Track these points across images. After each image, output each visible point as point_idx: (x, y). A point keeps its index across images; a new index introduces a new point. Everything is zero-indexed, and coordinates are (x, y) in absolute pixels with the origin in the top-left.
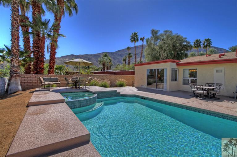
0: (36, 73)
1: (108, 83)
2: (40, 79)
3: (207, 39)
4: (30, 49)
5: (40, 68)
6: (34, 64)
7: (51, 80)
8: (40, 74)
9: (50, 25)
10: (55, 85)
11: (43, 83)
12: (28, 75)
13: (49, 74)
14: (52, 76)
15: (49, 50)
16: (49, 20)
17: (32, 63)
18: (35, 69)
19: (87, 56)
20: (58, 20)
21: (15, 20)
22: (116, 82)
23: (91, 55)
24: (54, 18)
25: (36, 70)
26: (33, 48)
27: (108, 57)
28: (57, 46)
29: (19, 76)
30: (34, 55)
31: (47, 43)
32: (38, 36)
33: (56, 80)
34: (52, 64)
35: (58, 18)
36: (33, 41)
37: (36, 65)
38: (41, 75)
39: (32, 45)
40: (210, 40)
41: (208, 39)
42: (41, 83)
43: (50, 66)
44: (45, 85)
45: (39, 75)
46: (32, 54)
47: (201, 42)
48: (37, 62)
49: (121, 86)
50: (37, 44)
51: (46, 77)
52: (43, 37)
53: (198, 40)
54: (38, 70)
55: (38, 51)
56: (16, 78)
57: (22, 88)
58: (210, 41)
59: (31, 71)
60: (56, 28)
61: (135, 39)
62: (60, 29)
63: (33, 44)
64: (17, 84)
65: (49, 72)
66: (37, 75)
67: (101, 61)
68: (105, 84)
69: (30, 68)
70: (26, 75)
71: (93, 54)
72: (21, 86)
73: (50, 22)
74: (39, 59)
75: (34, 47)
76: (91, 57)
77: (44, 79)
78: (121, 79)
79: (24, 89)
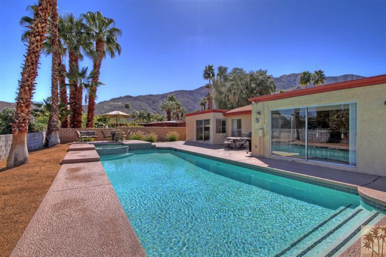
0: (73, 127)
1: (155, 137)
2: (77, 132)
3: (317, 71)
4: (66, 100)
5: (77, 121)
6: (70, 117)
7: (88, 134)
8: (77, 127)
9: (88, 74)
10: (93, 139)
11: (80, 137)
12: (65, 129)
13: (87, 127)
14: (90, 130)
15: (88, 100)
16: (87, 68)
17: (69, 116)
18: (72, 122)
19: (152, 97)
20: (97, 66)
21: (55, 79)
22: (167, 136)
23: (158, 96)
24: (93, 64)
25: (73, 124)
26: (70, 100)
27: (175, 101)
28: (95, 96)
29: (58, 130)
30: (71, 107)
31: (85, 93)
32: (75, 86)
33: (93, 134)
34: (90, 116)
35: (97, 64)
36: (70, 92)
37: (73, 118)
38: (79, 129)
39: (68, 95)
40: (322, 72)
41: (320, 71)
42: (78, 136)
43: (88, 118)
44: (81, 138)
45: (76, 129)
46: (69, 106)
47: (311, 75)
48: (74, 115)
49: (172, 140)
50: (74, 95)
51: (83, 130)
52: (81, 88)
53: (305, 72)
54: (76, 123)
55: (74, 102)
56: (56, 132)
57: (61, 141)
58: (323, 74)
59: (67, 124)
60: (95, 75)
61: (209, 75)
62: (100, 75)
63: (70, 95)
64: (56, 137)
65: (87, 125)
66: (74, 129)
67: (163, 107)
68: (151, 138)
69: (67, 121)
70: (63, 129)
71: (160, 94)
72: (60, 139)
73: (87, 71)
74: (76, 111)
75: (71, 98)
76: (157, 99)
77: (81, 133)
78: (174, 133)
79: (62, 143)
